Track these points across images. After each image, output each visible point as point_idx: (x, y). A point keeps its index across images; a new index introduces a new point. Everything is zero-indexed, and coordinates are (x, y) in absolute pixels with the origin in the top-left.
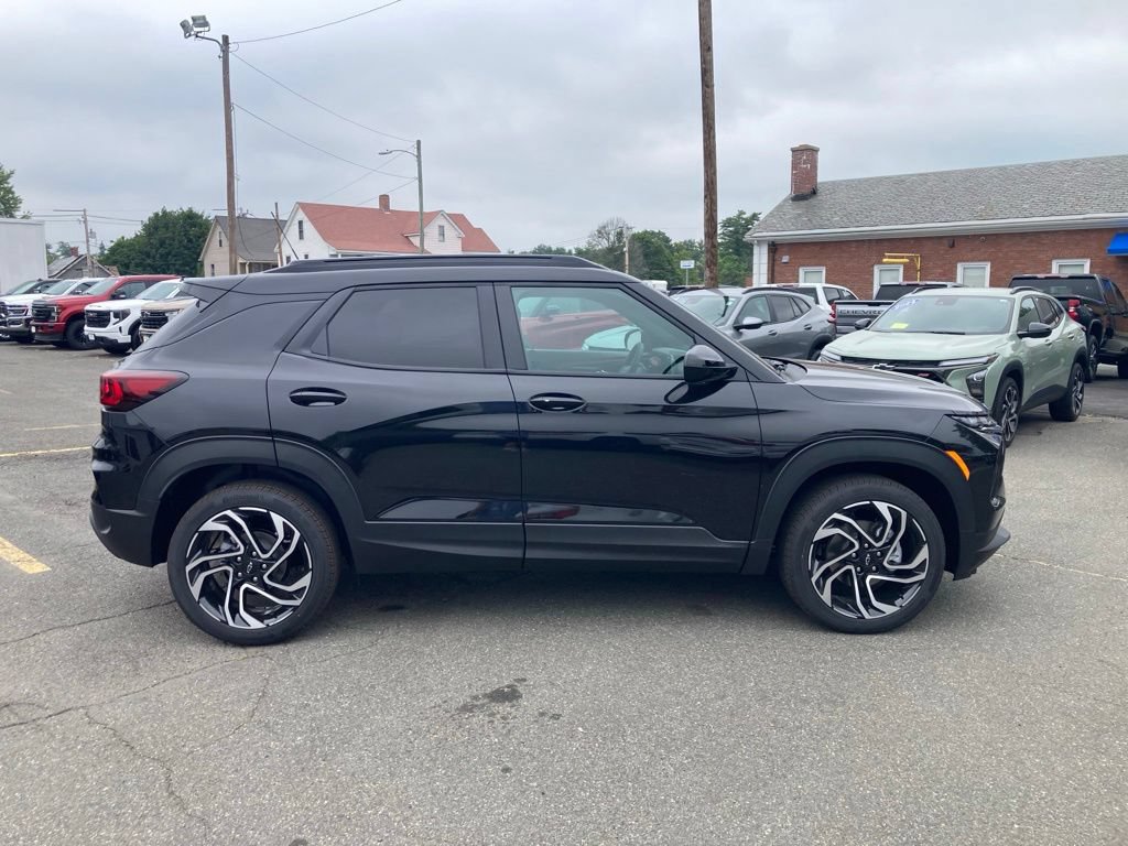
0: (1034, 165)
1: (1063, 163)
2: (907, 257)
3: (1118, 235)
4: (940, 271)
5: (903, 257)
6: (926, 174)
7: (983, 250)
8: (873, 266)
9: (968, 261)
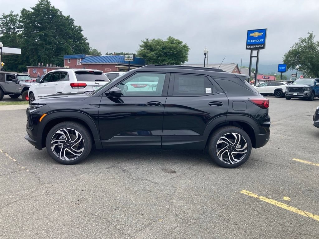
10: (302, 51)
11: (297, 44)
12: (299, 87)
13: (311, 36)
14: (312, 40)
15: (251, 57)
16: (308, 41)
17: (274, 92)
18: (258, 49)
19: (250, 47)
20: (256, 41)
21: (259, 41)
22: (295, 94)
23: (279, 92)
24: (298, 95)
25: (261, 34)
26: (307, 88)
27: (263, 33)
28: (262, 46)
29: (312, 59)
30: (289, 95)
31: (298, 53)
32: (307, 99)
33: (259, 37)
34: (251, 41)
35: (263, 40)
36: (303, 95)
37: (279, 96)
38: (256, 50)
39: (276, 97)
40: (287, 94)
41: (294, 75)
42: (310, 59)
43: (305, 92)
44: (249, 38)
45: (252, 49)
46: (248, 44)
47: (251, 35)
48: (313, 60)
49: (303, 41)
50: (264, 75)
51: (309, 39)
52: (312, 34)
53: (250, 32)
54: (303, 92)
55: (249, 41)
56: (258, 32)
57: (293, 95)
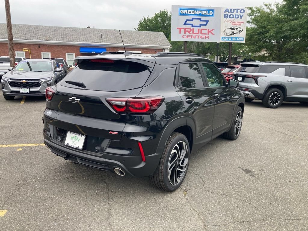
0: (54, 27)
1: (62, 28)
2: (28, 50)
3: (81, 48)
4: (37, 54)
5: (26, 50)
6: (24, 25)
7: (48, 49)
8: (15, 51)
9: (44, 52)
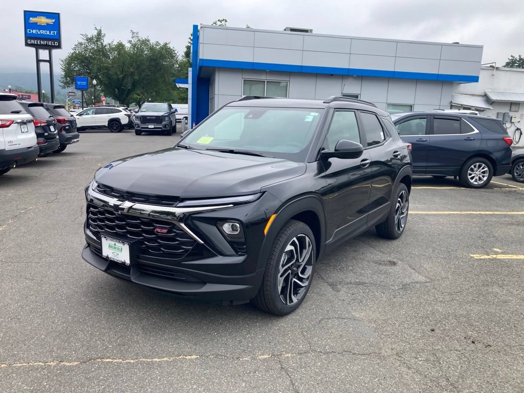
10: (91, 57)
11: (81, 44)
12: (154, 116)
13: (99, 35)
14: (102, 41)
15: (38, 61)
16: (97, 41)
17: (108, 124)
18: (49, 48)
19: (33, 42)
20: (42, 32)
21: (48, 33)
22: (151, 126)
23: (116, 124)
24: (155, 128)
25: (51, 21)
26: (165, 116)
27: (54, 21)
28: (57, 44)
29: (108, 70)
30: (142, 128)
31: (86, 58)
32: (166, 133)
33: (47, 27)
34: (34, 31)
35: (55, 32)
36: (161, 128)
37: (117, 130)
38: (46, 49)
39: (112, 132)
40: (138, 127)
41: (71, 94)
42: (106, 71)
43: (164, 123)
44: (27, 25)
45: (38, 47)
46: (28, 37)
47: (32, 20)
48: (110, 72)
49: (90, 40)
50: (22, 92)
51: (98, 38)
52: (100, 30)
53: (28, 14)
54: (161, 123)
55: (30, 31)
56: (45, 18)
57: (148, 128)
